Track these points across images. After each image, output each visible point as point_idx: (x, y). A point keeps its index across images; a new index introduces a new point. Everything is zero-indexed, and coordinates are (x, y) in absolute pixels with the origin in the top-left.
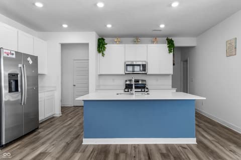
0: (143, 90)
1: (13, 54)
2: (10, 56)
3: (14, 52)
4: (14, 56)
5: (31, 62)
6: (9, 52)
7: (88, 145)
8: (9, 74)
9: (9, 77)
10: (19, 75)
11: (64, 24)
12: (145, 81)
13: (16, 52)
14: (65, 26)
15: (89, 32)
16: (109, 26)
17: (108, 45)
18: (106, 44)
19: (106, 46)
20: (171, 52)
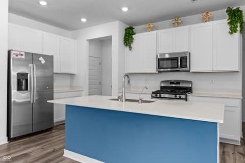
0: (178, 96)
1: (22, 55)
2: (19, 57)
3: (24, 53)
4: (23, 57)
5: (43, 62)
6: (18, 53)
7: (67, 158)
8: (18, 74)
9: (18, 76)
10: (29, 75)
11: (82, 18)
12: (190, 82)
13: (26, 53)
14: (84, 20)
15: (111, 23)
16: (125, 9)
17: (137, 35)
18: (135, 34)
19: (134, 36)
20: (235, 31)
